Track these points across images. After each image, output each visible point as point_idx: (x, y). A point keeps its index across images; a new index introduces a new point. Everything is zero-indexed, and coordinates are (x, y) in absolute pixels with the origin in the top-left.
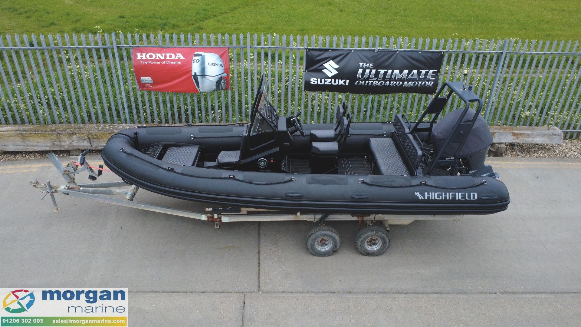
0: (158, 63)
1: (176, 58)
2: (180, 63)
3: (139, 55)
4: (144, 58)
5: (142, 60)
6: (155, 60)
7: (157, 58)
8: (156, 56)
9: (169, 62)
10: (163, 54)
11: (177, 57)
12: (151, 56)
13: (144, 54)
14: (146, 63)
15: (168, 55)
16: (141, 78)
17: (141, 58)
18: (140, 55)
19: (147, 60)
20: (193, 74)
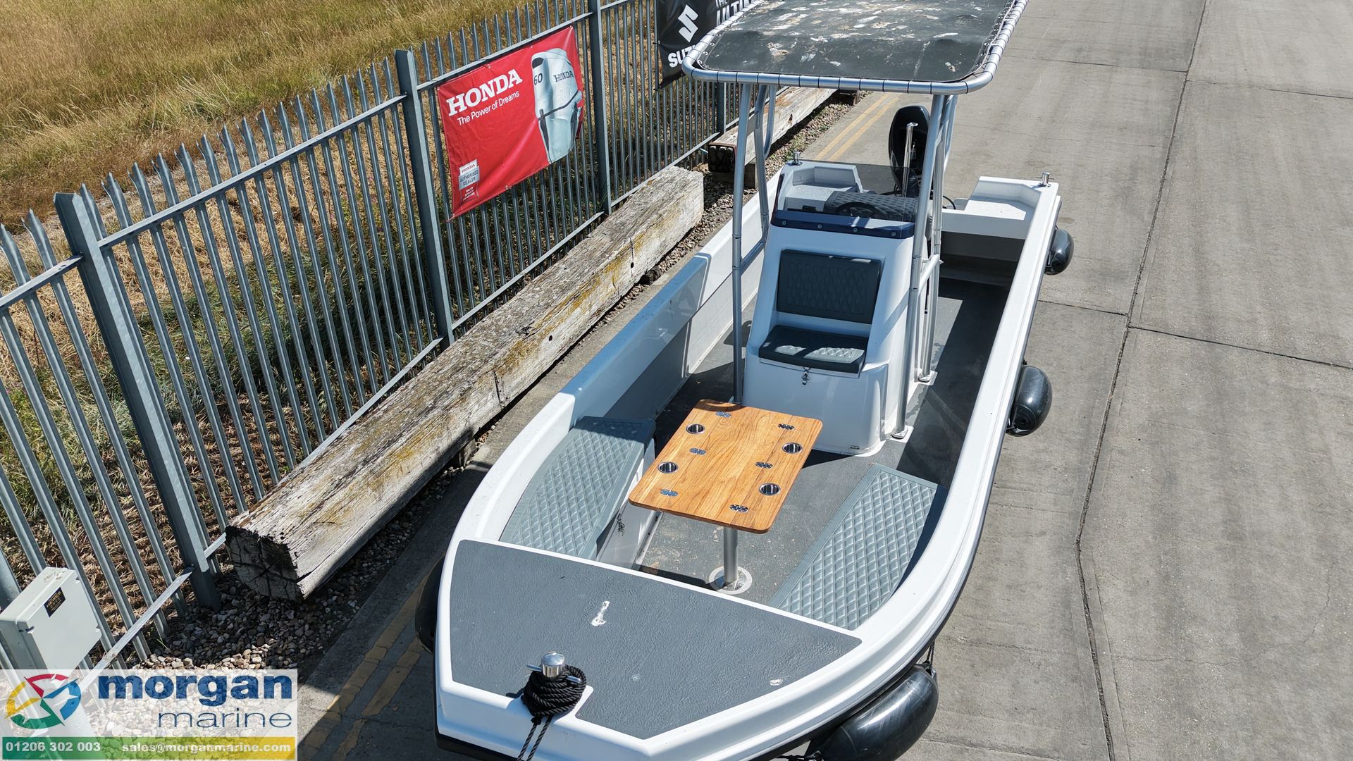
0: (487, 110)
1: (511, 85)
2: (517, 94)
3: (450, 101)
4: (463, 108)
5: (459, 115)
6: (482, 105)
7: (485, 99)
8: (481, 90)
9: (503, 102)
10: (491, 82)
11: (512, 80)
12: (473, 98)
13: (460, 97)
14: (467, 119)
15: (497, 80)
16: (461, 169)
17: (457, 109)
18: (455, 102)
19: (469, 110)
20: (538, 115)
